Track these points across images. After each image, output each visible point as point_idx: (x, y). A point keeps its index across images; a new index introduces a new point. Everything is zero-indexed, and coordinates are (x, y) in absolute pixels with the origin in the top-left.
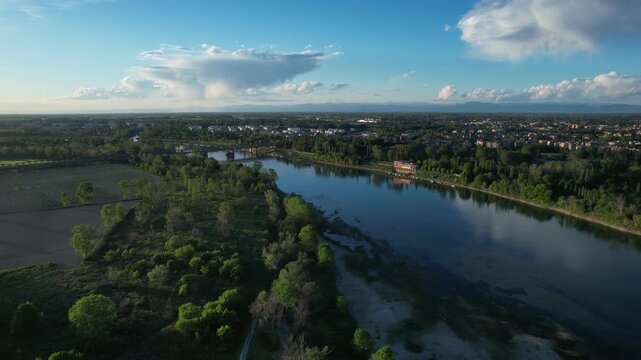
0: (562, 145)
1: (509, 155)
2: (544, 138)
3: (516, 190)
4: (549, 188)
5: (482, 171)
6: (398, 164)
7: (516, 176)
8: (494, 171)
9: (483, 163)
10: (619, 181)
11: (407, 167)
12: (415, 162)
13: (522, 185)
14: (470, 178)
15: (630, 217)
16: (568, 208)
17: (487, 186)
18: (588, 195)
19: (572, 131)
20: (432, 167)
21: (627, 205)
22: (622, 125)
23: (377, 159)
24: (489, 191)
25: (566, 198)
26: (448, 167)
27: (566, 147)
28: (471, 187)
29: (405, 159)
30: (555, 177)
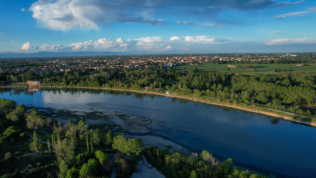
0: (95, 68)
1: (79, 73)
2: (87, 66)
3: (87, 84)
4: (99, 82)
5: (71, 80)
6: (29, 82)
7: (85, 80)
8: (76, 79)
9: (70, 77)
10: (118, 77)
11: (35, 83)
12: (38, 80)
13: (89, 82)
14: (68, 83)
15: (123, 86)
16: (106, 87)
17: (76, 85)
18: (111, 82)
19: (96, 63)
20: (48, 81)
21: (122, 83)
22: (112, 60)
23: (15, 82)
24: (77, 87)
25: (105, 84)
26: (56, 80)
27: (97, 69)
28: (69, 87)
29: (33, 79)
30: (99, 78)
